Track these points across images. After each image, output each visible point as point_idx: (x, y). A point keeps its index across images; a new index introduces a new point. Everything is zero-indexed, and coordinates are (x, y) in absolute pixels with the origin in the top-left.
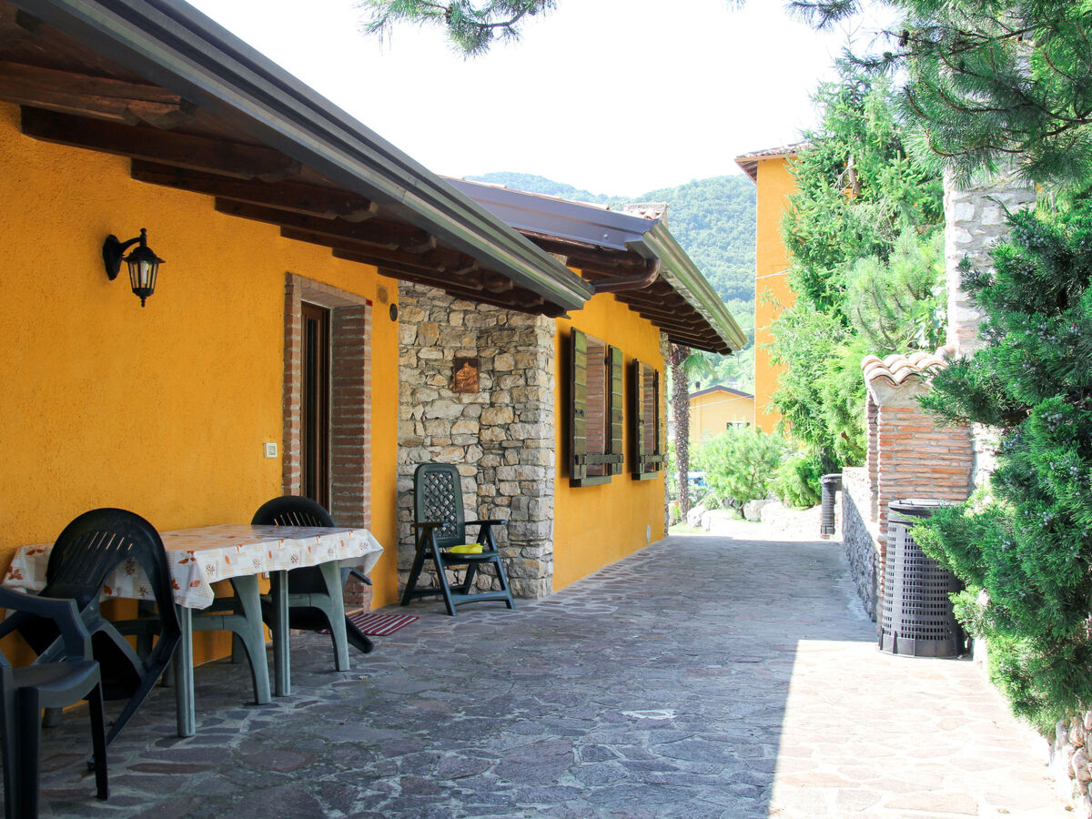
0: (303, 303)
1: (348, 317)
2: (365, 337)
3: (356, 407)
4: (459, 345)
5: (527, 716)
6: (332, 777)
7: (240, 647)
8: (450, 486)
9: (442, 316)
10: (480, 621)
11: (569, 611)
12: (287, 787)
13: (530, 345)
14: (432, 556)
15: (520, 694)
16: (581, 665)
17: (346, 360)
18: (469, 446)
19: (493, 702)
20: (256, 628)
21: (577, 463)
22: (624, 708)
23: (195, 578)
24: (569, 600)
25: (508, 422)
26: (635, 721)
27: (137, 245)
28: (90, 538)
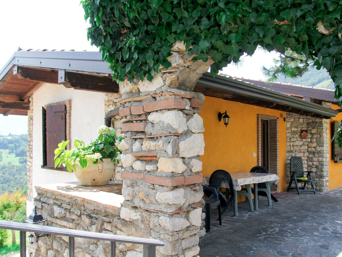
0: (261, 120)
1: (273, 122)
2: (277, 127)
3: (275, 144)
4: (302, 127)
5: (311, 219)
6: (264, 227)
7: (247, 200)
8: (300, 163)
9: (297, 119)
10: (306, 197)
11: (331, 196)
12: (255, 227)
13: (321, 126)
14: (294, 180)
15: (310, 214)
16: (329, 209)
17: (272, 133)
18: (305, 152)
19: (304, 216)
20: (250, 195)
21: (336, 157)
22: (336, 220)
23: (237, 185)
24: (332, 193)
25: (315, 146)
26: (338, 223)
27: (225, 114)
28: (217, 175)
